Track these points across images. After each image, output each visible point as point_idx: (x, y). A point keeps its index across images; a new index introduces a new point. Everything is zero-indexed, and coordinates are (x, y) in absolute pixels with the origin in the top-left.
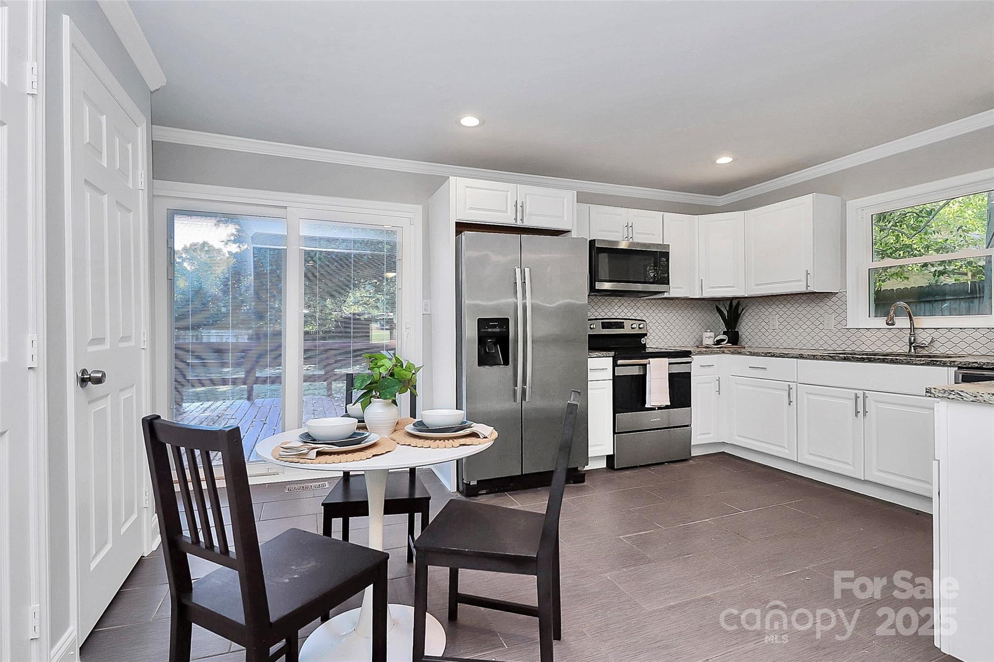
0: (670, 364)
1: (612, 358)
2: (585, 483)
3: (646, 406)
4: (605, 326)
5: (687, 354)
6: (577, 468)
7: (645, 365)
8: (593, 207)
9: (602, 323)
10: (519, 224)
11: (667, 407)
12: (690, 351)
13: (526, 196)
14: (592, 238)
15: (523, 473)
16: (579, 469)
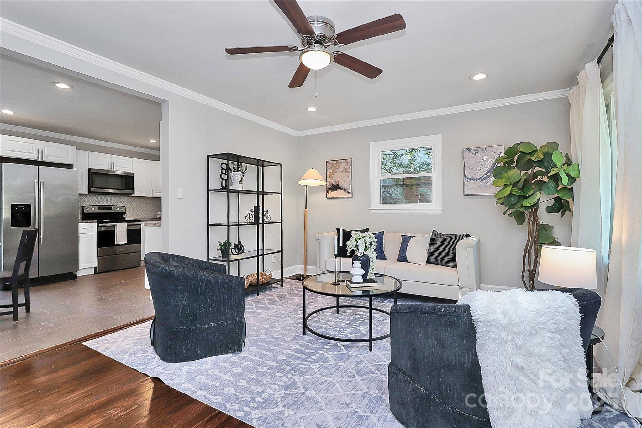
0: (127, 225)
1: (96, 223)
2: (77, 279)
3: (115, 244)
4: (100, 209)
5: (140, 221)
6: (73, 272)
7: (114, 226)
8: (92, 153)
9: (99, 207)
10: (40, 159)
11: (126, 244)
12: (140, 220)
13: (45, 147)
14: (89, 168)
15: (39, 276)
16: (73, 273)
